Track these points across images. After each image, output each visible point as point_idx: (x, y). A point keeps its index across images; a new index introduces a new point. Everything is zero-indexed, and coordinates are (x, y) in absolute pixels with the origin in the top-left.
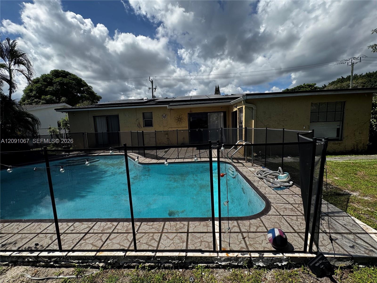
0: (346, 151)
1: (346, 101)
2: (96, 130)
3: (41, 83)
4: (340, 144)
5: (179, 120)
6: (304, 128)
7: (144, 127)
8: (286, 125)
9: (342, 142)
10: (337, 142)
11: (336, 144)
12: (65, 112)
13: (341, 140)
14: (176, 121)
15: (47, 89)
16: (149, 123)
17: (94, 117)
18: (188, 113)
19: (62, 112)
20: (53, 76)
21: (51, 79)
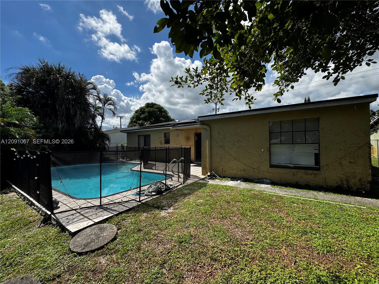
0: (328, 186)
1: (319, 117)
2: (139, 145)
3: (139, 113)
4: (315, 175)
5: (188, 139)
6: (263, 150)
7: (164, 144)
8: (241, 146)
9: (318, 172)
10: (310, 172)
11: (309, 174)
12: (125, 133)
13: (318, 169)
14: (185, 140)
15: (141, 116)
16: (167, 141)
17: (139, 136)
18: (195, 133)
19: (124, 133)
20: (146, 107)
21: (144, 109)
